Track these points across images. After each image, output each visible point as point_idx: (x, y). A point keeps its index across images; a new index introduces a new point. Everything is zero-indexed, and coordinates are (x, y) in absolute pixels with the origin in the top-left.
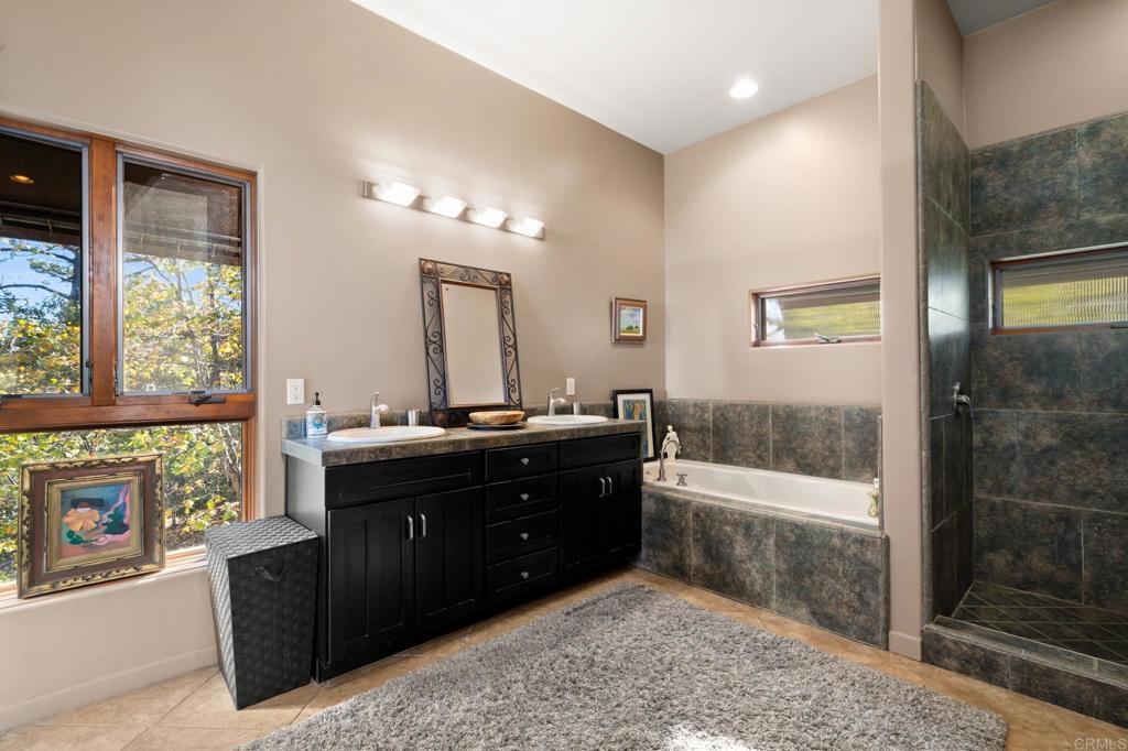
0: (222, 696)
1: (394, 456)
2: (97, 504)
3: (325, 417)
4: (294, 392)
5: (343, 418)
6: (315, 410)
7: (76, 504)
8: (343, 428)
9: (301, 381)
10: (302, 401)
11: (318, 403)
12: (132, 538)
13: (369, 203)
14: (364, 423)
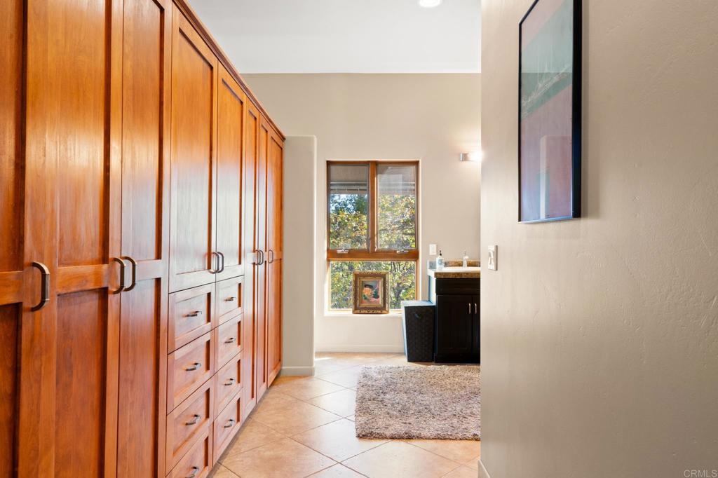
0: (405, 359)
1: (463, 277)
2: (371, 287)
3: (443, 261)
4: (433, 249)
5: (452, 262)
6: (439, 258)
7: (366, 286)
8: (452, 266)
9: (435, 245)
10: (435, 254)
11: (441, 255)
12: (380, 300)
13: (465, 164)
14: (460, 265)
